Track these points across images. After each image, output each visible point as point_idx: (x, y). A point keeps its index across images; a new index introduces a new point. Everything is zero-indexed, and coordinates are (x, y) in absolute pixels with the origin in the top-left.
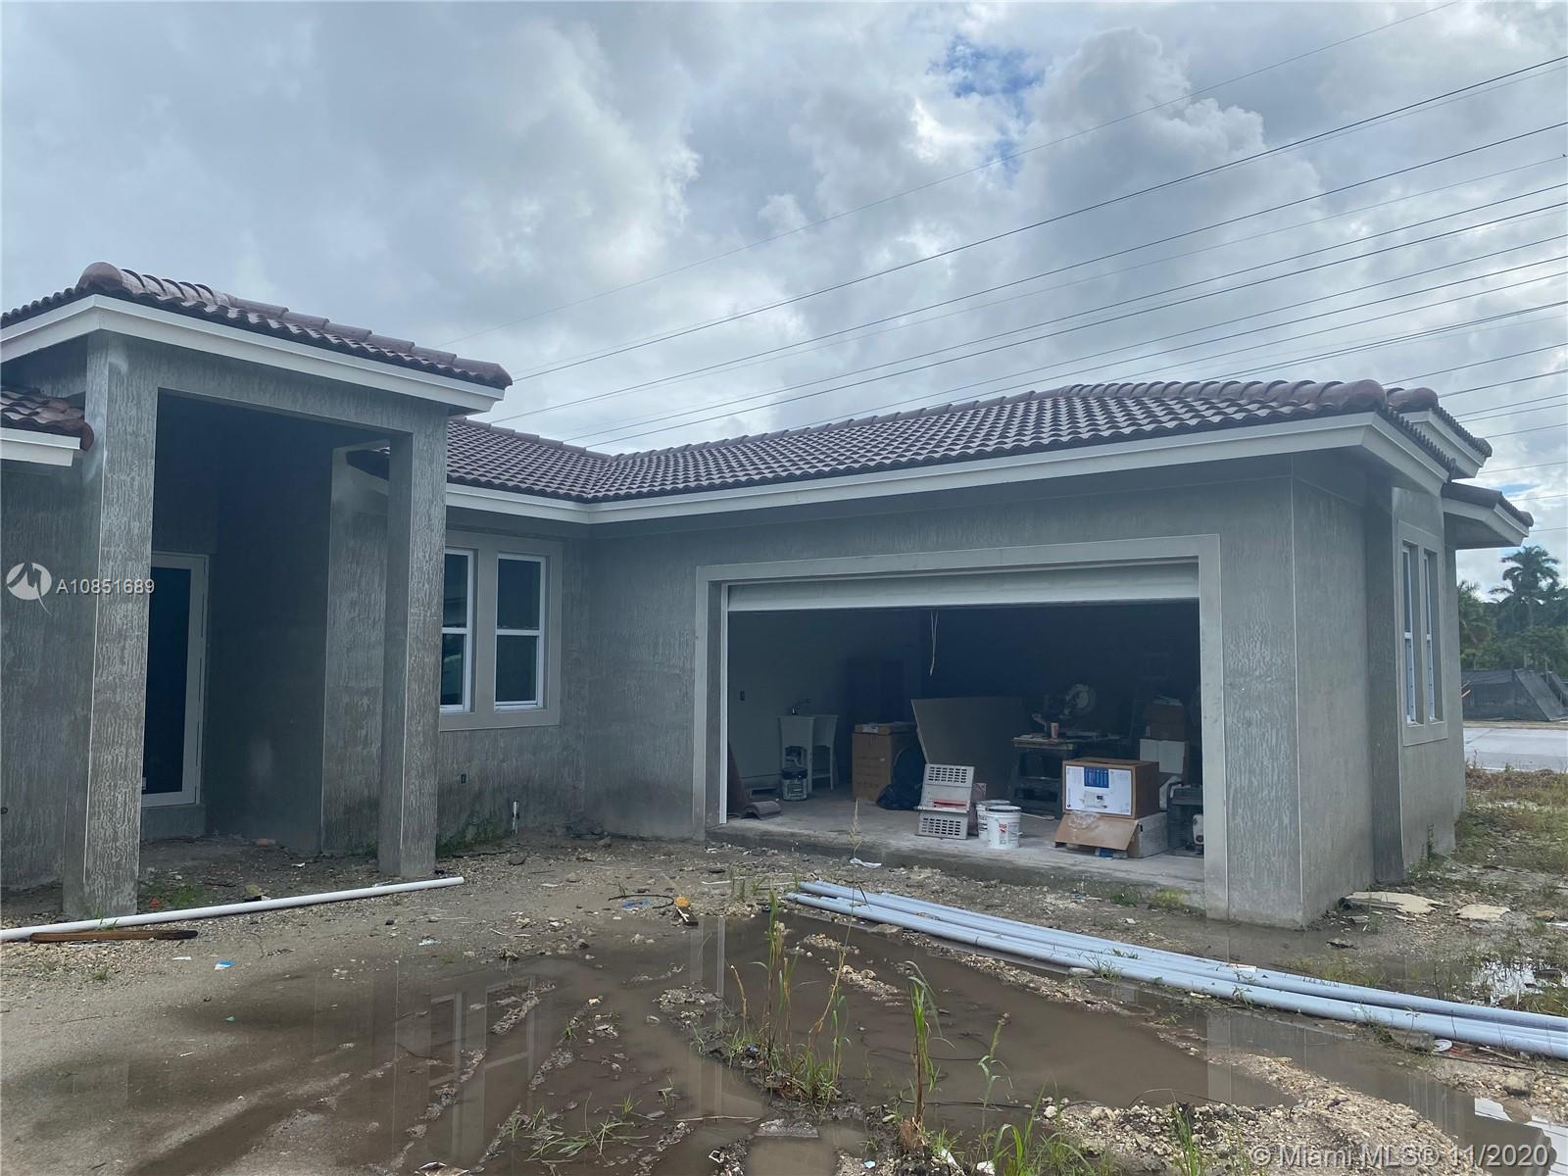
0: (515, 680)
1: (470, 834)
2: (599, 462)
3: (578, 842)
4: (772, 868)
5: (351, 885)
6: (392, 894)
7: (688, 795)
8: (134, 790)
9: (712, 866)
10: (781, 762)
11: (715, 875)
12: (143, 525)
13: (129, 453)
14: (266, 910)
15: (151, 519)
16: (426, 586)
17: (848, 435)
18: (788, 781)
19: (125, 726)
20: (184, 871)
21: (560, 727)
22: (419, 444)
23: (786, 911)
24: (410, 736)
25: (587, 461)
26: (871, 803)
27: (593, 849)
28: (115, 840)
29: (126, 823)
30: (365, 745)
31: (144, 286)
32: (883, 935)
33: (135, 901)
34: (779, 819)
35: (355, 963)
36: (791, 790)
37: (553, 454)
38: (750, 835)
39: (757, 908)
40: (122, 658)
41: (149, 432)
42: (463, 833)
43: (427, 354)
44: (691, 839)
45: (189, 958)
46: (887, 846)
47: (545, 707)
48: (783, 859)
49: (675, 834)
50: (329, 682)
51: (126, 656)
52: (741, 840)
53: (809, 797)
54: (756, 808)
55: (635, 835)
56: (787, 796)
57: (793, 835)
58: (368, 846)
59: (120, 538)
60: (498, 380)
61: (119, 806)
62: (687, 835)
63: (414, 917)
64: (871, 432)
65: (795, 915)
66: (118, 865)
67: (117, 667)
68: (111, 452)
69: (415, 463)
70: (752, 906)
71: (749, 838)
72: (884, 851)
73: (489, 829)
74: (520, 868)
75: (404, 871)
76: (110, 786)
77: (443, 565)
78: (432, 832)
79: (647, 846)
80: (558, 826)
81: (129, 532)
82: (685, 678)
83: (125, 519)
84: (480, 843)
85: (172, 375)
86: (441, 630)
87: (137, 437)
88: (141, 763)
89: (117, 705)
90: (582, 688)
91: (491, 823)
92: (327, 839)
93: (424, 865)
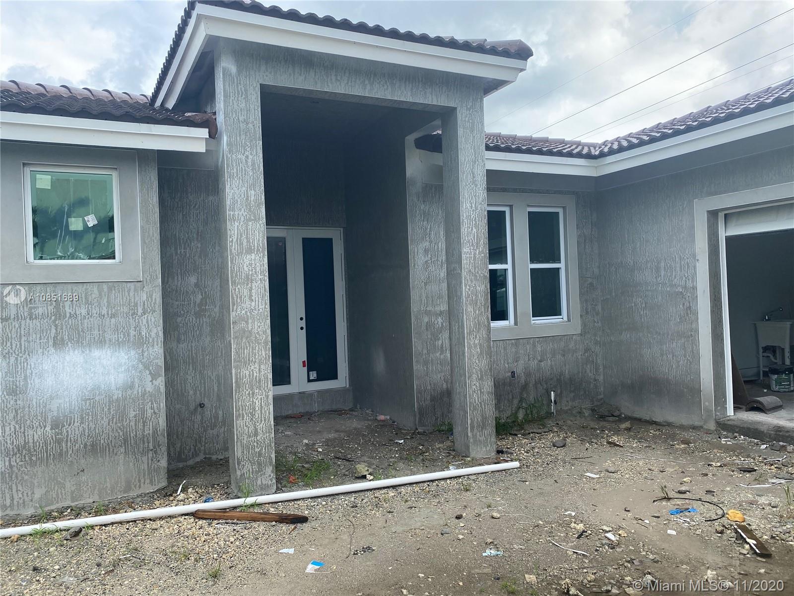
0: (546, 301)
1: (521, 415)
3: (604, 424)
6: (463, 477)
7: (695, 391)
11: (747, 474)
12: (257, 194)
13: (243, 137)
14: (367, 491)
15: (263, 188)
16: (474, 230)
18: (775, 376)
19: (257, 348)
20: (326, 444)
21: (581, 335)
22: (462, 116)
24: (470, 347)
27: (617, 432)
28: (256, 434)
29: (263, 422)
33: (274, 481)
34: (781, 414)
36: (778, 383)
40: (251, 296)
41: (256, 119)
42: (515, 415)
44: (702, 427)
45: (291, 552)
47: (569, 320)
49: (687, 422)
50: (414, 308)
51: (254, 294)
52: (755, 433)
54: (758, 402)
55: (649, 419)
56: (775, 388)
58: (447, 425)
59: (242, 204)
60: (521, 52)
61: (257, 409)
62: (697, 423)
63: (479, 510)
66: (260, 454)
67: (247, 304)
68: (229, 137)
69: (460, 132)
73: (534, 412)
74: (563, 451)
76: (249, 394)
77: (486, 219)
78: (492, 422)
79: (663, 431)
80: (585, 409)
81: (247, 199)
82: (687, 295)
83: (244, 189)
84: (530, 422)
85: (270, 73)
86: (487, 267)
87: (247, 124)
88: (270, 376)
89: (250, 332)
90: (596, 305)
91: (535, 407)
92: (420, 420)
93: (488, 449)
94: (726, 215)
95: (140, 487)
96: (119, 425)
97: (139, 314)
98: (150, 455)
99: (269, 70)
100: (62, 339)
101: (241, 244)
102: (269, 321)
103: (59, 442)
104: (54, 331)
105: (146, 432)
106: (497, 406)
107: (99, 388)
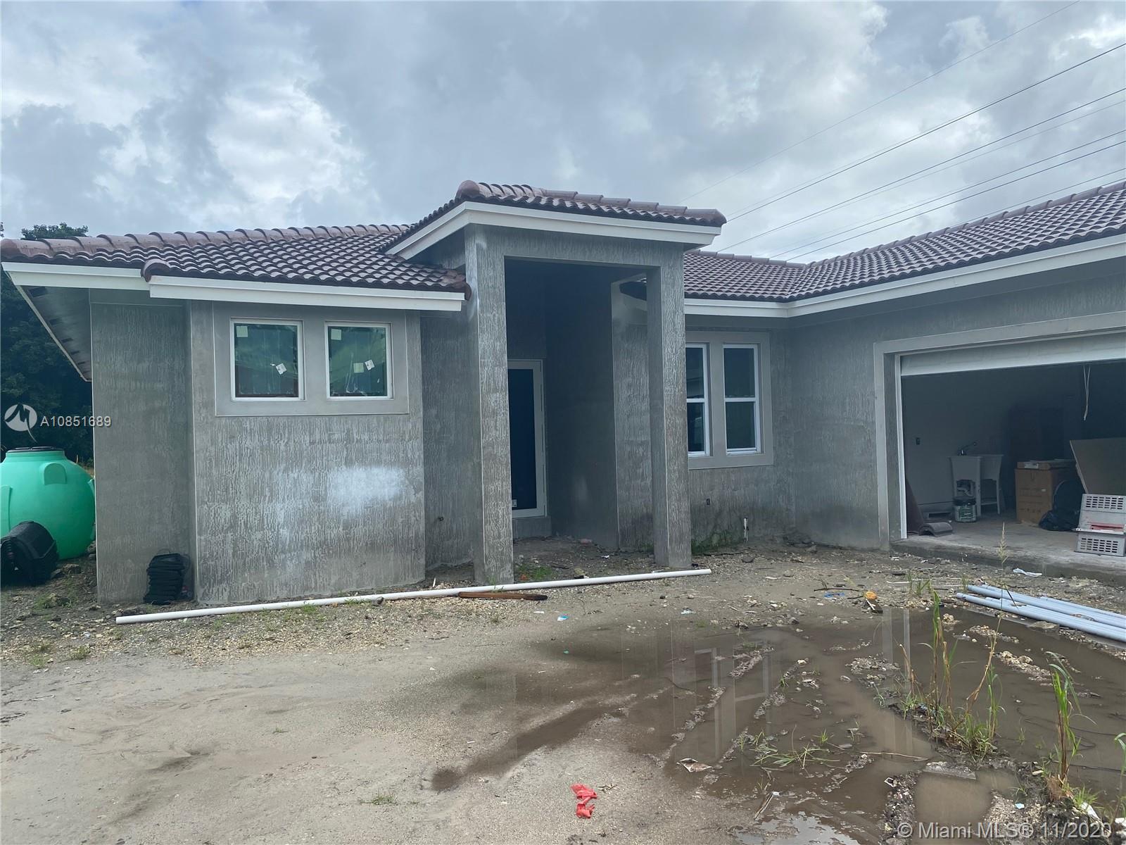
0: (740, 433)
1: (715, 541)
2: (797, 270)
3: (792, 548)
4: (944, 574)
5: (638, 571)
6: (664, 578)
7: (874, 516)
8: (508, 507)
9: (895, 570)
10: (953, 493)
11: (897, 577)
12: (501, 345)
13: (491, 299)
14: (587, 585)
15: (506, 340)
16: (675, 371)
17: (1002, 225)
18: (959, 507)
19: (501, 468)
20: (540, 558)
21: (774, 466)
22: (665, 274)
23: (955, 606)
24: (670, 472)
25: (787, 270)
26: (1034, 525)
27: (803, 554)
28: (499, 537)
29: (504, 527)
30: (643, 480)
31: (492, 191)
32: (1040, 629)
33: (512, 575)
34: (951, 537)
35: (641, 623)
36: (962, 514)
37: (761, 269)
38: (927, 548)
39: (931, 603)
40: (496, 426)
42: (710, 539)
43: (667, 210)
44: (879, 549)
45: (543, 612)
46: (1046, 560)
47: (762, 452)
48: (954, 567)
49: (866, 546)
50: (618, 439)
51: (498, 425)
52: (919, 551)
53: (978, 519)
54: (929, 526)
55: (835, 545)
56: (959, 519)
57: (963, 548)
58: (649, 545)
59: (490, 353)
60: (716, 220)
61: (500, 517)
62: (875, 546)
63: (678, 595)
64: (1023, 220)
65: (963, 609)
66: (502, 552)
67: (493, 433)
68: (481, 300)
69: (663, 287)
70: (927, 601)
71: (926, 550)
72: (1044, 564)
73: (728, 537)
74: (750, 564)
75: (671, 564)
76: (494, 505)
77: (685, 356)
78: (688, 537)
79: (845, 553)
80: (777, 537)
81: (494, 350)
82: (866, 430)
83: (492, 341)
84: (723, 546)
85: (512, 246)
86: (686, 401)
87: (494, 288)
88: (510, 491)
89: (495, 455)
90: (789, 438)
91: (729, 533)
92: (622, 540)
93: (685, 560)
94: (901, 357)
95: (405, 579)
96: (391, 528)
97: (406, 440)
98: (413, 554)
99: (511, 244)
100: (351, 459)
101: (490, 385)
102: (509, 447)
103: (348, 540)
104: (345, 453)
105: (411, 535)
106: (693, 531)
107: (377, 498)
